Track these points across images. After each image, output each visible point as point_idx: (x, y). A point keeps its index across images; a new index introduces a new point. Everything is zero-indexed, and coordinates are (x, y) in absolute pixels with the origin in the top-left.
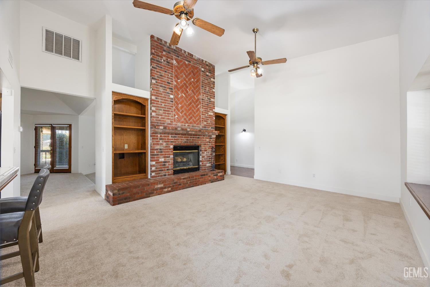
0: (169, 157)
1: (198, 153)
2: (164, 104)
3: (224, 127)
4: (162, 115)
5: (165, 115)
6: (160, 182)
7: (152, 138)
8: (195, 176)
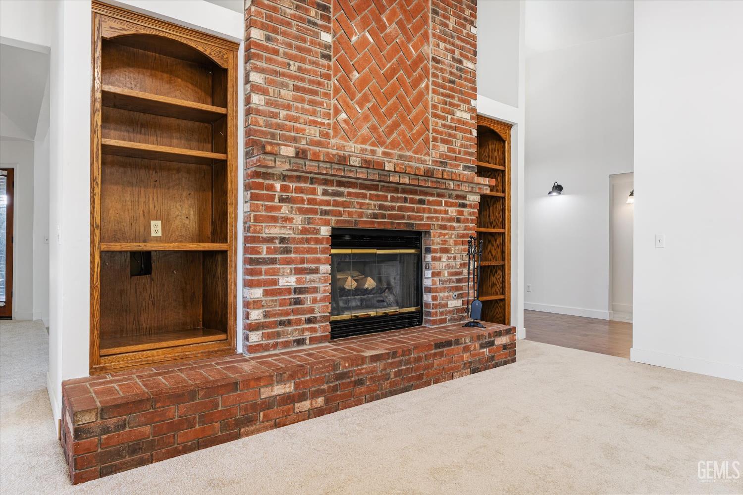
0: (316, 271)
1: (419, 259)
2: (297, 64)
3: (501, 168)
4: (288, 107)
5: (300, 105)
6: (280, 376)
7: (249, 196)
8: (416, 347)
